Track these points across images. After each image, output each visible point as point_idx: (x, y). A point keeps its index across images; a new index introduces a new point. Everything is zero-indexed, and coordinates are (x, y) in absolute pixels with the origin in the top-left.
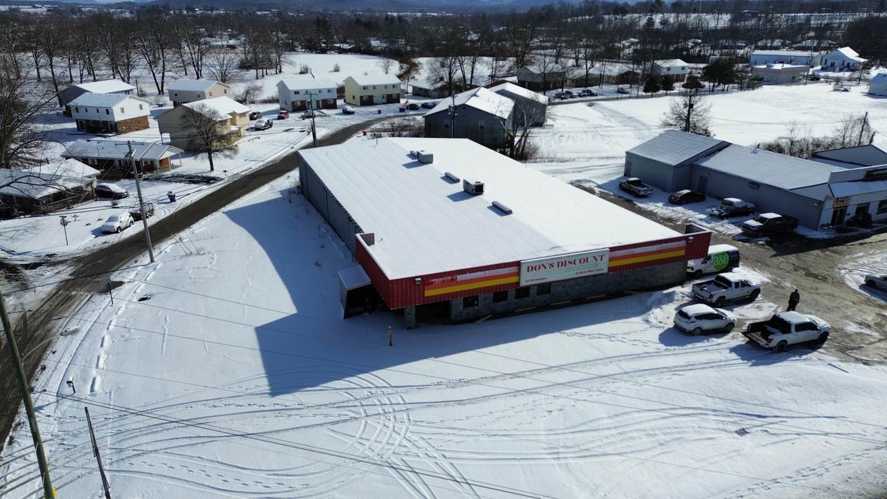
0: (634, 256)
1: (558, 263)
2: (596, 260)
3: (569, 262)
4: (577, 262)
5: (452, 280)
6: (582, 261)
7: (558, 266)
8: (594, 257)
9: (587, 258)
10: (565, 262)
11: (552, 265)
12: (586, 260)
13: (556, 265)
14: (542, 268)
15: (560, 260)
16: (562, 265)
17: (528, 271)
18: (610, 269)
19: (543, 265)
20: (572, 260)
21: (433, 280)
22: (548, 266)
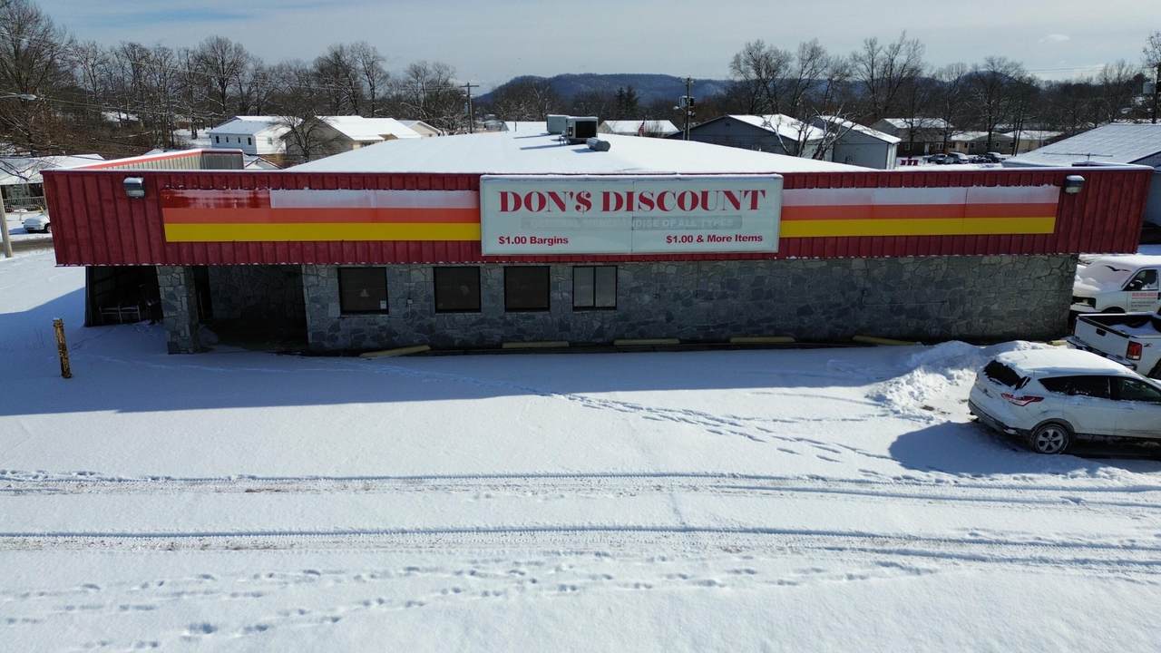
0: (873, 212)
1: (606, 196)
2: (737, 205)
3: (642, 199)
4: (670, 202)
5: (255, 203)
6: (688, 201)
7: (606, 208)
8: (729, 194)
9: (705, 194)
10: (630, 195)
11: (584, 201)
12: (701, 200)
13: (597, 201)
14: (550, 202)
15: (612, 189)
16: (619, 206)
17: (504, 208)
18: (785, 243)
19: (553, 195)
20: (653, 192)
21: (189, 193)
22: (571, 203)
